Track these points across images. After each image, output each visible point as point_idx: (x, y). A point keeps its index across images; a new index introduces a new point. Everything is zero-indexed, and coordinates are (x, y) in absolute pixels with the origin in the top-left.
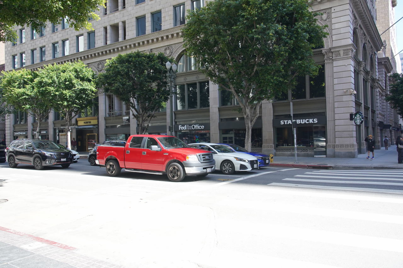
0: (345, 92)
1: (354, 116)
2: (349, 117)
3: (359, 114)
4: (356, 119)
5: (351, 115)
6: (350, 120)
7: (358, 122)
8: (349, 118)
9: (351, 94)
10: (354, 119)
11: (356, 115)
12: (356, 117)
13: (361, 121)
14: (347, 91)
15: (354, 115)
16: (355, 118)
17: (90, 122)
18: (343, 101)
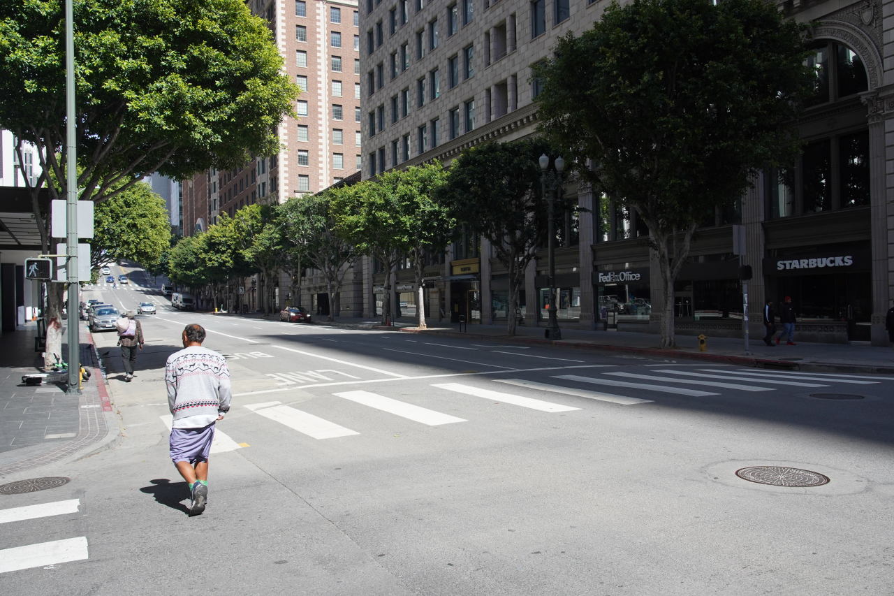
17: (469, 269)
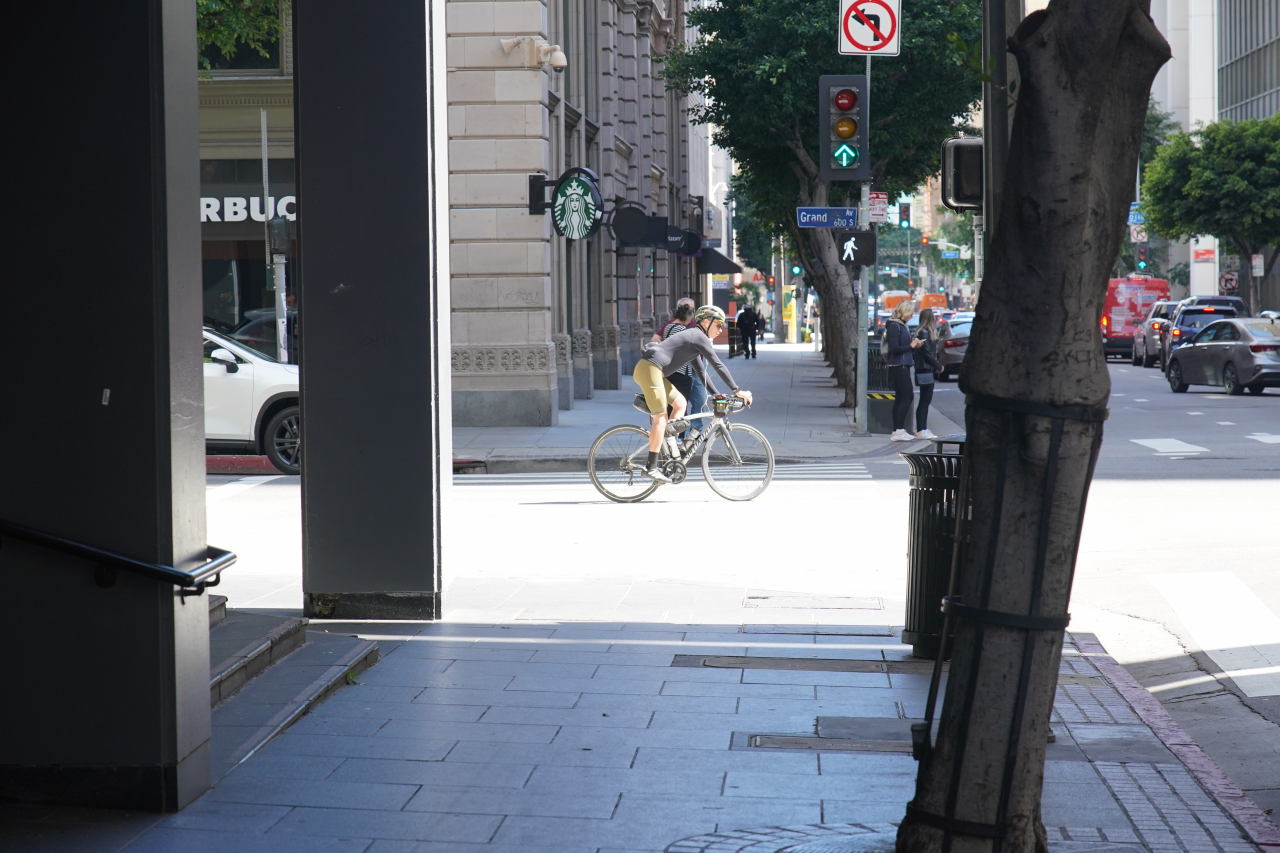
0: (504, 53)
1: (548, 191)
2: (523, 193)
3: (581, 183)
4: (563, 211)
5: (537, 184)
6: (531, 213)
7: (576, 224)
8: (528, 202)
9: (538, 67)
10: (552, 206)
11: (560, 185)
12: (564, 194)
13: (588, 223)
14: (518, 44)
15: (551, 183)
16: (560, 200)
18: (495, 103)
